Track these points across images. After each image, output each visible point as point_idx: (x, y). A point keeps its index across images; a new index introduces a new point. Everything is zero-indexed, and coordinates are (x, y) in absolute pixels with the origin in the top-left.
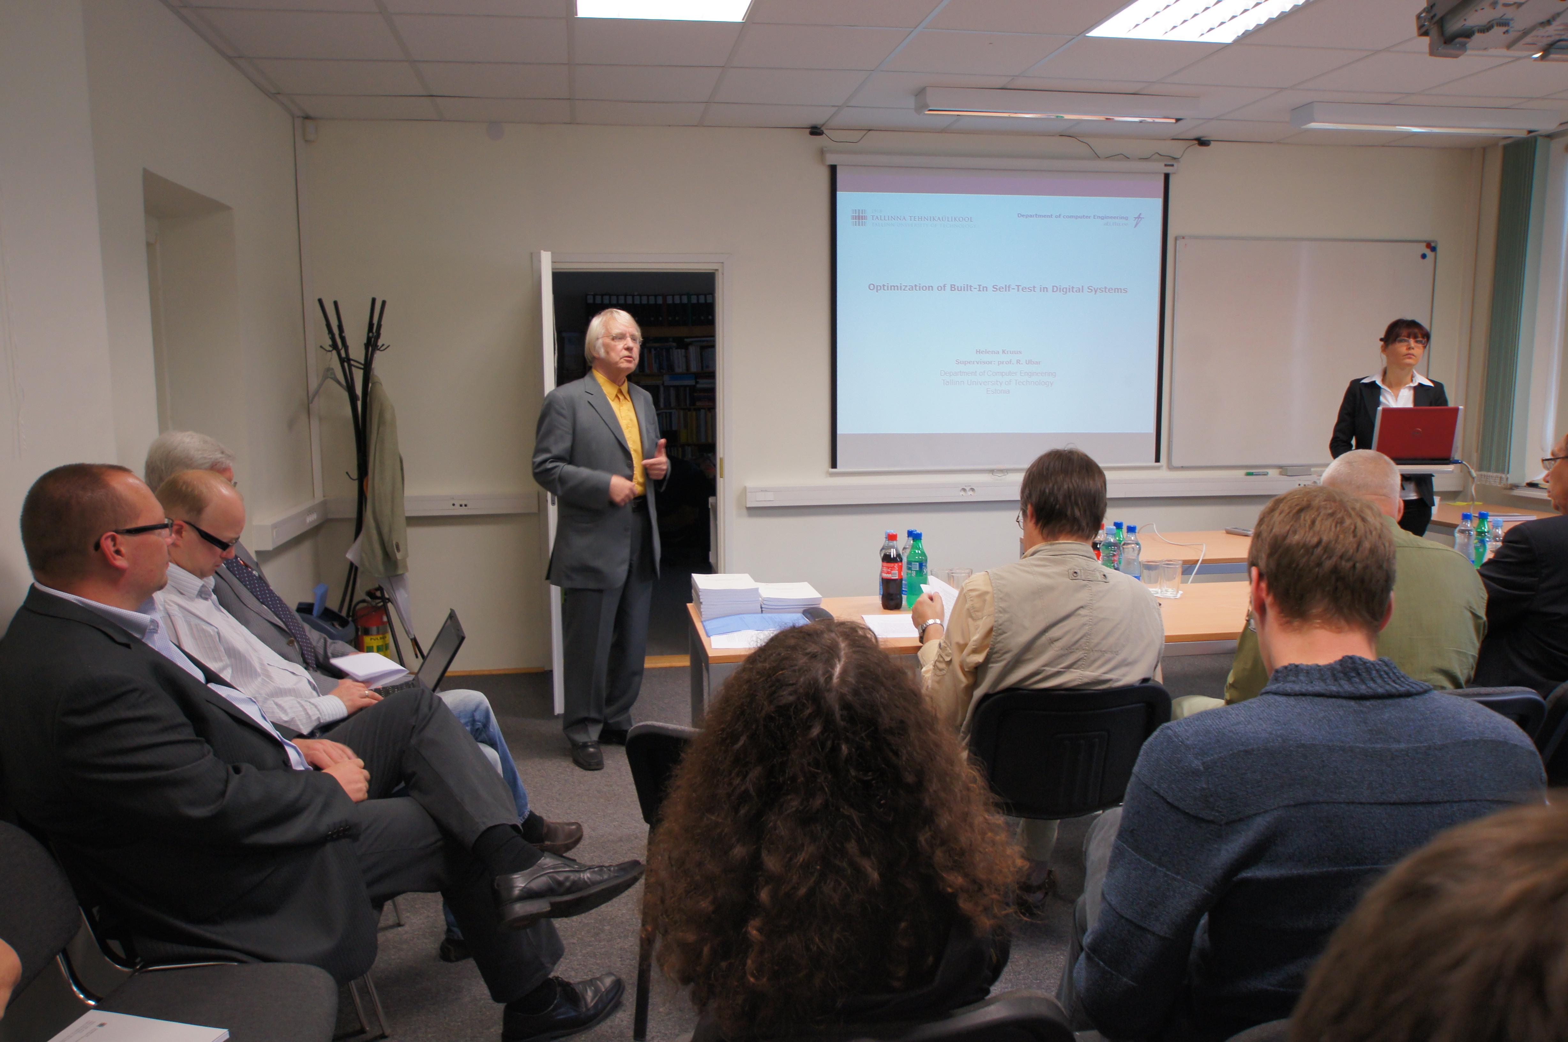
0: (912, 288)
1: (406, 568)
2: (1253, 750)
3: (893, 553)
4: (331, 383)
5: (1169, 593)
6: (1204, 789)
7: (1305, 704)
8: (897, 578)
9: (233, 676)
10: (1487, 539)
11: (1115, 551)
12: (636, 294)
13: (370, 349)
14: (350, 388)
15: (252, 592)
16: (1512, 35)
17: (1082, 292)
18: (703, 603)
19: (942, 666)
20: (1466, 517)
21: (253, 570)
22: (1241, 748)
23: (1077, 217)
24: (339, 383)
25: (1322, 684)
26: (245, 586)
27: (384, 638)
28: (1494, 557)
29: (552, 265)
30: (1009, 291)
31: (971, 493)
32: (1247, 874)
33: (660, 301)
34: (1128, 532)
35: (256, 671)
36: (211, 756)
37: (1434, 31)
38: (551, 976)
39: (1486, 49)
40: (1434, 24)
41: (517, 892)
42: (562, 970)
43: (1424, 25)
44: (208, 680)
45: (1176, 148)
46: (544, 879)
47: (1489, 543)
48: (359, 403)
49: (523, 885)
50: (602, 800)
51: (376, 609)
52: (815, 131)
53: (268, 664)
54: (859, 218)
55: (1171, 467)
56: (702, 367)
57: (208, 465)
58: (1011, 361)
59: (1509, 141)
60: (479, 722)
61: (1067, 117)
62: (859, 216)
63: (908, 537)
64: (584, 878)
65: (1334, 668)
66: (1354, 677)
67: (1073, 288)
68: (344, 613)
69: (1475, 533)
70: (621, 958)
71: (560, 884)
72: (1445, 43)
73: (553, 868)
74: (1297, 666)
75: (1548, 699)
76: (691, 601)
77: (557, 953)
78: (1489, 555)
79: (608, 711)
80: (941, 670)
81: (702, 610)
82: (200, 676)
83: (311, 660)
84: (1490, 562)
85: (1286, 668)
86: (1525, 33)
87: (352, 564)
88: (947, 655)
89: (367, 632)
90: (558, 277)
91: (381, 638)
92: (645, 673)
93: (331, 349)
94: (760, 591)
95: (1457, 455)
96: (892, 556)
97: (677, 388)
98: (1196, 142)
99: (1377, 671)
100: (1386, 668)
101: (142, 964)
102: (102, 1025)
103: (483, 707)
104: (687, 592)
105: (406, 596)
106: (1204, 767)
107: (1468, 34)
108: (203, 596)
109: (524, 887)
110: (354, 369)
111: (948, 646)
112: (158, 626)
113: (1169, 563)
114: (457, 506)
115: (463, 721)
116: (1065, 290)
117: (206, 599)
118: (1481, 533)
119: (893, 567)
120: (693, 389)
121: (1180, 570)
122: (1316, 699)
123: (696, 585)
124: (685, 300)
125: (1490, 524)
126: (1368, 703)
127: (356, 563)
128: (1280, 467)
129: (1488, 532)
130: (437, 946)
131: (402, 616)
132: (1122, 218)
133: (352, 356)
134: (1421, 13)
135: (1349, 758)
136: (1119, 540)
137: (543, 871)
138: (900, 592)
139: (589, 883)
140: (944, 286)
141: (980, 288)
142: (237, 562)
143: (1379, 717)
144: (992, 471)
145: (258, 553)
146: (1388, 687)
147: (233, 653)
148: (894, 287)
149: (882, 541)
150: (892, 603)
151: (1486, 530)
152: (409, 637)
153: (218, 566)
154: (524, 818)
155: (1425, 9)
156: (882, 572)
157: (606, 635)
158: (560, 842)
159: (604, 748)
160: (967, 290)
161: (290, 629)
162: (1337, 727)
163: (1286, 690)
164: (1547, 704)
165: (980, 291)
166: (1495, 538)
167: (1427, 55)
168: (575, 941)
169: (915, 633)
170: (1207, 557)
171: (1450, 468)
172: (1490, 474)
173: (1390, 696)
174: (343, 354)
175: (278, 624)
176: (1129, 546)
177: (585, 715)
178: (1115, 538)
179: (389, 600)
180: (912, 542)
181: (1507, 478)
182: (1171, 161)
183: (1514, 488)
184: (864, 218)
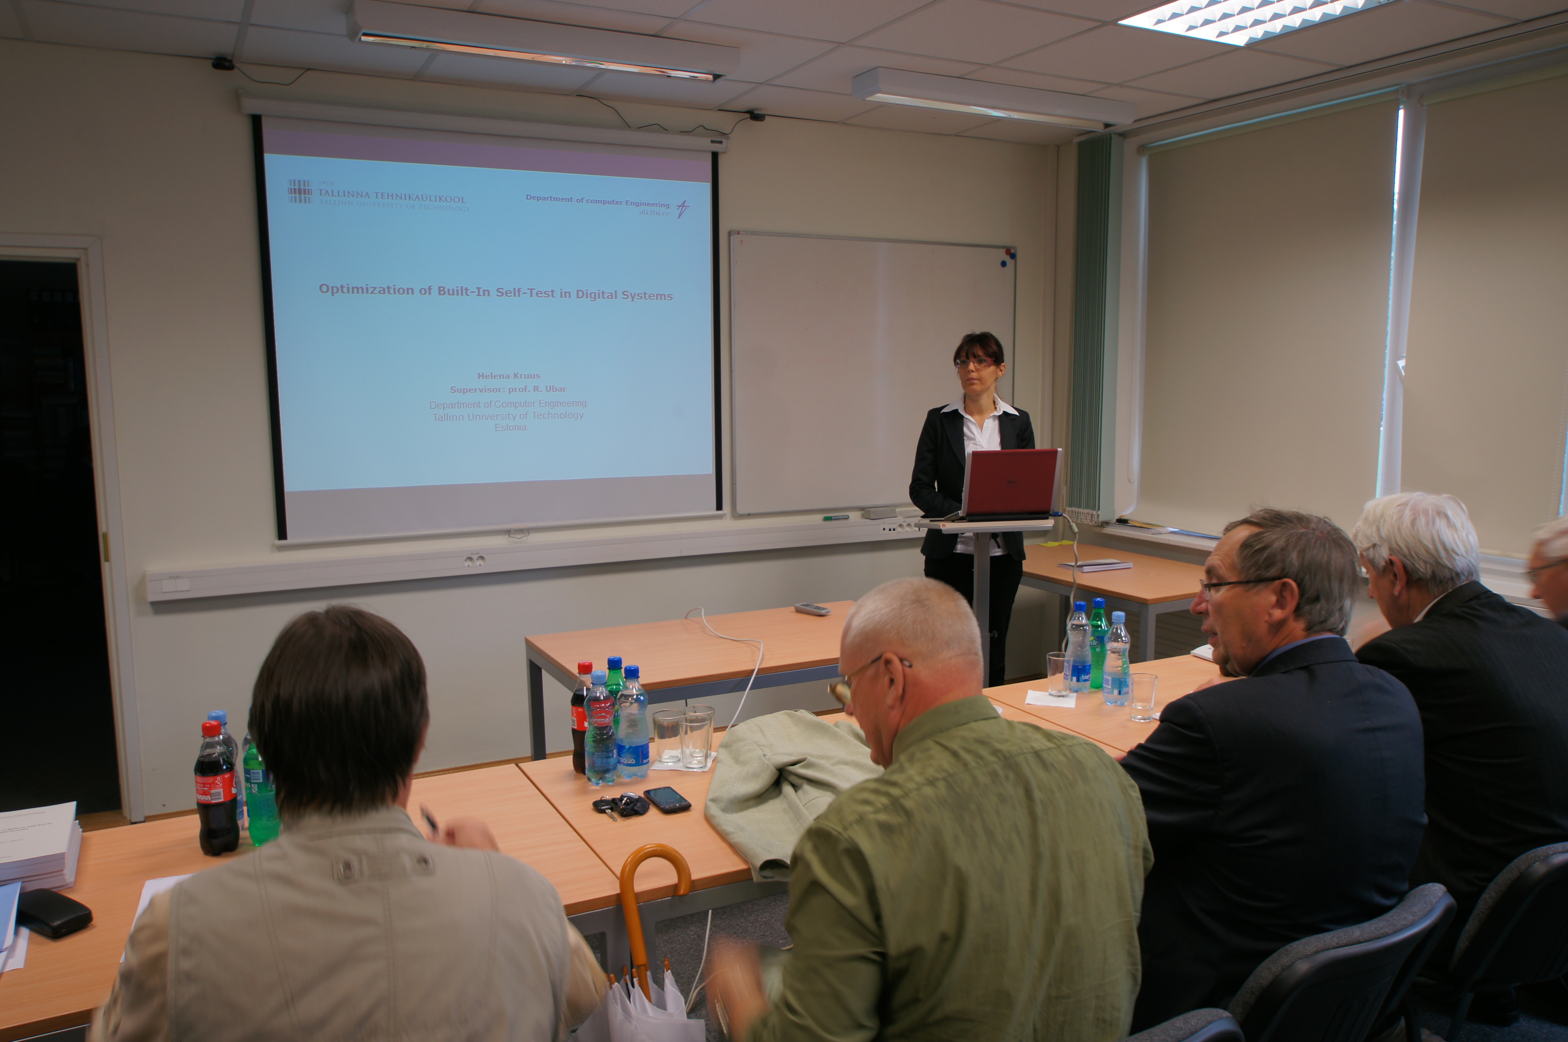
17: (616, 298)
23: (604, 202)
30: (519, 296)
31: (480, 562)
45: (724, 122)
52: (222, 63)
54: (300, 191)
55: (736, 516)
58: (525, 388)
59: (1083, 138)
67: (603, 293)
98: (748, 116)
116: (593, 295)
128: (862, 509)
132: (661, 205)
140: (430, 289)
141: (479, 292)
144: (508, 532)
160: (462, 295)
165: (479, 295)
170: (765, 664)
171: (1049, 522)
181: (1098, 515)
182: (719, 136)
183: (1104, 525)
184: (307, 192)
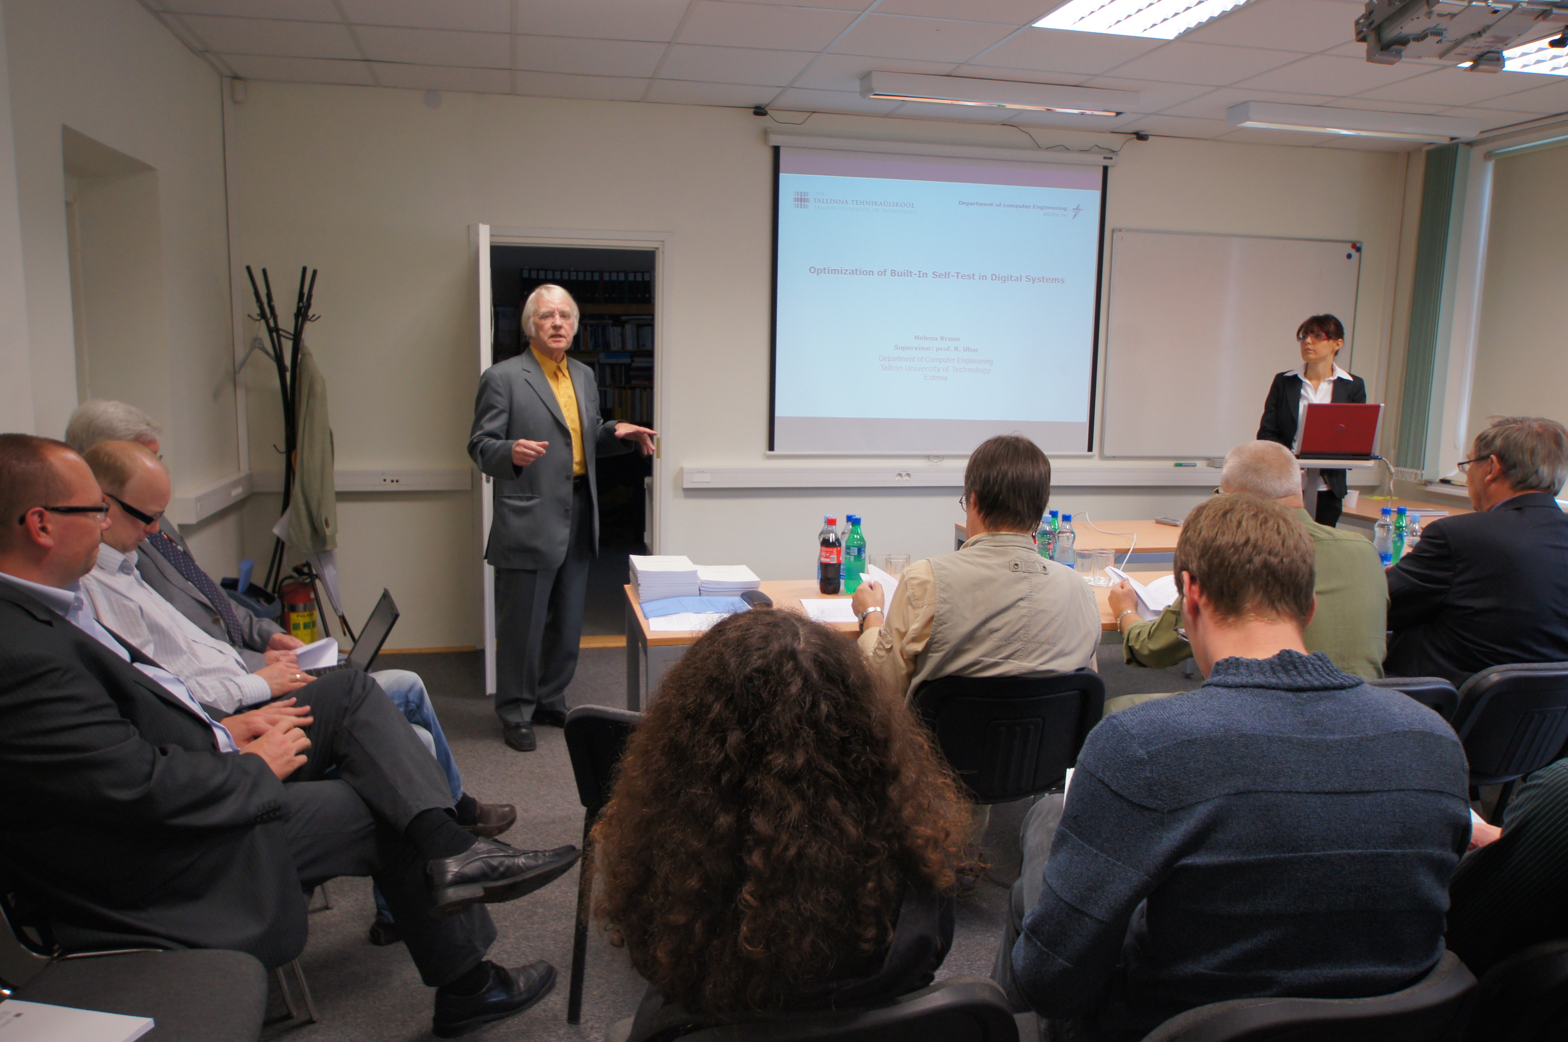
0: (853, 272)
1: (335, 545)
2: (1196, 739)
3: (832, 538)
4: (258, 353)
5: (1102, 581)
6: (1148, 778)
7: (1246, 696)
8: (835, 562)
9: (156, 653)
10: (1405, 534)
11: (1050, 540)
12: (572, 269)
13: (300, 319)
14: (279, 359)
15: (176, 568)
16: (1445, 45)
17: (1021, 281)
18: (641, 585)
19: (882, 653)
20: (1385, 512)
21: (177, 544)
22: (1185, 737)
23: (1016, 207)
24: (267, 353)
25: (1261, 676)
26: (170, 561)
27: (311, 615)
28: (1413, 551)
29: (490, 238)
30: (949, 278)
31: (907, 478)
32: (1188, 861)
33: (596, 277)
34: (1063, 521)
35: (181, 648)
36: (137, 737)
37: (1372, 37)
38: (484, 959)
39: (1419, 57)
40: (1373, 30)
41: (449, 876)
42: (494, 954)
43: (1362, 31)
44: (134, 660)
45: (1115, 142)
46: (478, 863)
47: (1407, 538)
48: (288, 375)
49: (456, 870)
50: (534, 782)
51: (304, 585)
52: (760, 111)
53: (193, 641)
54: (801, 200)
55: (1103, 457)
56: (638, 345)
57: (131, 437)
58: (948, 348)
59: (1432, 147)
60: (413, 702)
61: (1009, 106)
62: (801, 199)
63: (847, 521)
64: (519, 864)
65: (1272, 662)
66: (1292, 670)
67: (1011, 276)
68: (270, 589)
69: (1393, 527)
70: (554, 940)
71: (494, 869)
72: (1382, 49)
73: (488, 853)
74: (1237, 659)
75: (1460, 690)
76: (628, 582)
77: (490, 937)
78: (1406, 550)
79: (542, 691)
80: (881, 657)
81: (640, 592)
82: (125, 655)
83: (238, 638)
84: (1408, 557)
85: (1226, 660)
86: (1457, 43)
87: (278, 539)
88: (888, 643)
89: (293, 609)
90: (497, 252)
91: (308, 615)
92: (580, 654)
93: (259, 318)
94: (699, 574)
95: (1376, 450)
96: (831, 541)
97: (612, 366)
98: (1135, 136)
99: (1313, 665)
100: (1320, 663)
101: (59, 952)
102: (18, 1015)
103: (417, 688)
104: (625, 573)
105: (335, 572)
106: (1148, 757)
107: (1403, 42)
108: (125, 571)
109: (457, 872)
110: (283, 339)
111: (888, 633)
112: (82, 603)
113: (1102, 552)
114: (389, 481)
115: (396, 702)
116: (1003, 279)
117: (129, 574)
118: (1399, 528)
119: (832, 551)
120: (628, 367)
121: (1112, 559)
122: (1256, 691)
123: (634, 566)
124: (622, 277)
125: (1408, 519)
126: (1305, 695)
127: (283, 538)
128: (1208, 459)
129: (1405, 527)
130: (367, 928)
131: (330, 593)
132: (1060, 209)
133: (281, 326)
134: (1359, 19)
135: (1288, 749)
136: (1055, 529)
137: (477, 856)
138: (838, 577)
139: (524, 868)
140: (885, 271)
141: (920, 274)
142: (161, 536)
143: (1315, 709)
144: (928, 457)
145: (181, 526)
146: (1323, 680)
147: (155, 629)
148: (835, 271)
149: (821, 525)
150: (831, 588)
151: (1404, 525)
152: (337, 614)
153: (141, 540)
154: (457, 800)
155: (1363, 15)
156: (821, 556)
157: (540, 615)
158: (494, 823)
159: (538, 730)
160: (907, 276)
161: (216, 607)
162: (1276, 718)
163: (1228, 682)
164: (1460, 694)
165: (920, 277)
166: (1413, 532)
167: (1365, 61)
168: (507, 924)
169: (856, 619)
170: (1138, 547)
171: (1370, 463)
172: (1406, 470)
173: (1325, 688)
174: (272, 324)
175: (203, 601)
176: (1064, 534)
177: (518, 696)
178: (1051, 526)
179: (317, 576)
180: (851, 527)
181: (1422, 474)
182: (1110, 154)
183: (1428, 484)
184: (806, 200)
